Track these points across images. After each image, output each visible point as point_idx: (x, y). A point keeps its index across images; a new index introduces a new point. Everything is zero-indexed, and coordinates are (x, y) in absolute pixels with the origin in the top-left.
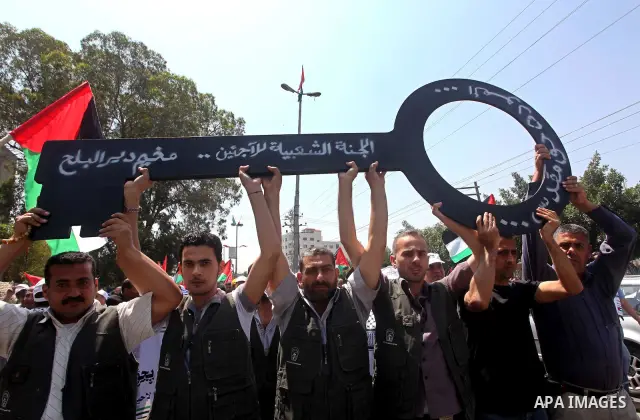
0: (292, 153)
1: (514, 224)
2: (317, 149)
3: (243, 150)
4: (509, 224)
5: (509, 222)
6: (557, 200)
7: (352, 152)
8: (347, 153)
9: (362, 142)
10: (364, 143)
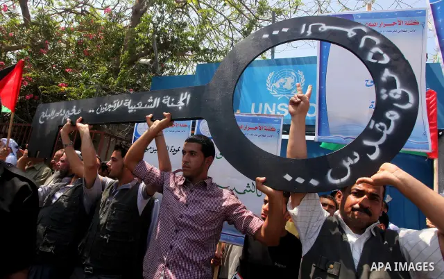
0: (135, 107)
1: (300, 180)
2: (152, 103)
3: (110, 106)
4: (293, 180)
5: (294, 177)
6: (373, 157)
7: (172, 105)
8: (168, 105)
9: (182, 95)
10: (183, 97)
